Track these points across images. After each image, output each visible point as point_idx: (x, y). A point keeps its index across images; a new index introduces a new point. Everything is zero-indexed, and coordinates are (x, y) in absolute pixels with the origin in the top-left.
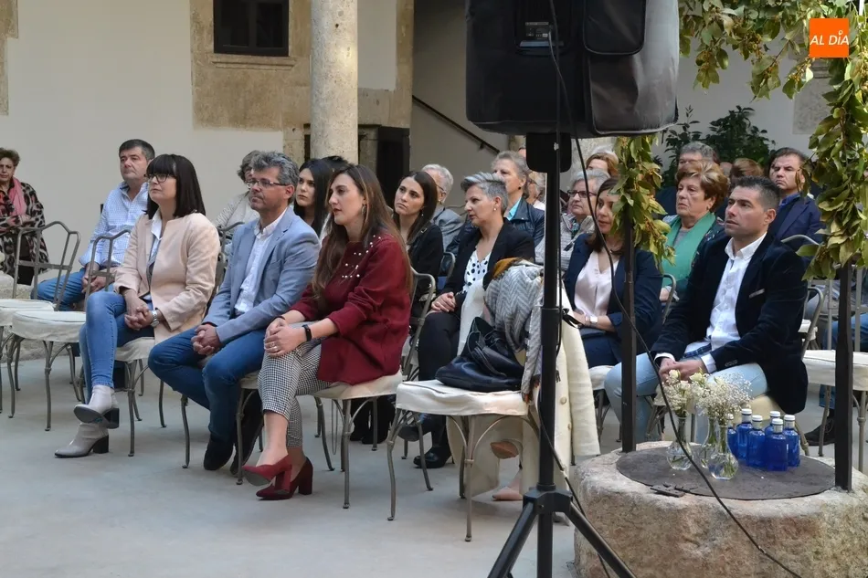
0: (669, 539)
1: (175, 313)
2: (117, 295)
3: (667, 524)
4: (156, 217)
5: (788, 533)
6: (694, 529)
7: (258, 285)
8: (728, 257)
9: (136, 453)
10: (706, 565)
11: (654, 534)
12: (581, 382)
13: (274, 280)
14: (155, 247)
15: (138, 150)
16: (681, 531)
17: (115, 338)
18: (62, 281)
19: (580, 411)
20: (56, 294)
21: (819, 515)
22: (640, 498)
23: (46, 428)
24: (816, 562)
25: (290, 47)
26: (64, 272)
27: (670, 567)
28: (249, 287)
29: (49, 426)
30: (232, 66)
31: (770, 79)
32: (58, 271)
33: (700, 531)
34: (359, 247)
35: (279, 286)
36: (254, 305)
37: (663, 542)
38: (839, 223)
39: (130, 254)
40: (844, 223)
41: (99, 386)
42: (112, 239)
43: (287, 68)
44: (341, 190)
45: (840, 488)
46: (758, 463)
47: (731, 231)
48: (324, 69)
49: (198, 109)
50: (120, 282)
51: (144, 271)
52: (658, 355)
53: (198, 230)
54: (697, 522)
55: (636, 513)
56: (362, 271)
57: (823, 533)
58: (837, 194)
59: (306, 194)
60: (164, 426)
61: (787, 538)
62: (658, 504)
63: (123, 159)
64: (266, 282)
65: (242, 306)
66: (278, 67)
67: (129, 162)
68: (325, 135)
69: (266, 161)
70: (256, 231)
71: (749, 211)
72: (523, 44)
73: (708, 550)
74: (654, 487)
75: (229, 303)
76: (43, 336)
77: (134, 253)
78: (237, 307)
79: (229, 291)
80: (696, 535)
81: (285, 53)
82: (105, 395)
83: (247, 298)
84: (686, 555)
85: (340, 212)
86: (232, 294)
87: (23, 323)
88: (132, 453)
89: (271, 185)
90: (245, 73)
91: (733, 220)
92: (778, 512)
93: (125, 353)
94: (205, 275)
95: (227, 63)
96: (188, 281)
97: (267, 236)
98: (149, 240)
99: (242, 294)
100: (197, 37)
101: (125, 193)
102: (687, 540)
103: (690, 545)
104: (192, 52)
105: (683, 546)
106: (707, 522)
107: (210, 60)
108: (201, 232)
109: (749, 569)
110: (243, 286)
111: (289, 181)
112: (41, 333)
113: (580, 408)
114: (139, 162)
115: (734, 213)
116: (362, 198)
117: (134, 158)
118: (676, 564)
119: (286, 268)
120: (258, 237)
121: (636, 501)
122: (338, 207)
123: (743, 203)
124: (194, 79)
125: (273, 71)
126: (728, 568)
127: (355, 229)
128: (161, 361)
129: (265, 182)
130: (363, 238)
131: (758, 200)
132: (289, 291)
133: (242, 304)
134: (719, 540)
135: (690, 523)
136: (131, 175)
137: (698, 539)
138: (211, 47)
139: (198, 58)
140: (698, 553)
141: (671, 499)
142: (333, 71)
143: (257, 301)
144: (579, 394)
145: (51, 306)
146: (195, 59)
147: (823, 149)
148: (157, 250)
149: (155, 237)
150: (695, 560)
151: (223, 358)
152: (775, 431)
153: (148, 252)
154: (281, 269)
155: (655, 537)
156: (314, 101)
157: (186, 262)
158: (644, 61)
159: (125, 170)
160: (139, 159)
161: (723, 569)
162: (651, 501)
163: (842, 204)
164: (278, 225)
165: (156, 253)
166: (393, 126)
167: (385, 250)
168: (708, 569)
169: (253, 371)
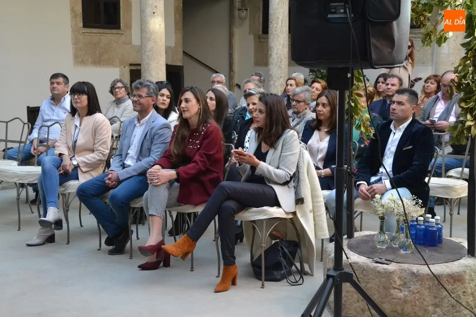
0: (384, 288)
1: (84, 162)
2: (57, 157)
3: (384, 280)
4: (76, 116)
5: (450, 283)
6: (398, 282)
7: (139, 151)
8: (391, 131)
9: (70, 243)
10: (405, 301)
11: (376, 285)
12: (318, 200)
13: (148, 148)
14: (77, 131)
15: (61, 80)
16: (391, 284)
17: (58, 181)
18: (21, 149)
19: (318, 215)
20: (18, 156)
21: (465, 272)
22: (368, 266)
23: (18, 229)
24: (464, 297)
25: (121, 25)
26: (22, 145)
27: (385, 303)
28: (133, 151)
29: (19, 228)
30: (92, 34)
31: (432, 36)
32: (19, 144)
33: (402, 283)
34: (196, 130)
35: (151, 152)
36: (137, 162)
37: (381, 290)
38: (471, 114)
39: (62, 135)
40: (474, 114)
41: (50, 208)
42: (49, 127)
43: (120, 35)
44: (187, 101)
45: (470, 256)
46: (422, 243)
47: (394, 117)
48: (148, 35)
49: (76, 56)
50: (59, 150)
51: (70, 144)
52: (358, 183)
53: (100, 122)
54: (400, 278)
55: (365, 274)
56: (201, 144)
57: (467, 281)
58: (470, 98)
59: (165, 102)
60: (82, 226)
61: (448, 285)
62: (378, 269)
63: (52, 83)
64: (144, 149)
65: (128, 162)
66: (115, 35)
67: (55, 85)
68: (149, 69)
69: (140, 85)
70: (136, 122)
71: (403, 107)
72: (329, 16)
73: (406, 293)
74: (374, 259)
75: (122, 160)
76: (15, 180)
77: (64, 135)
78: (125, 162)
79: (121, 155)
80: (399, 285)
81: (119, 28)
82: (55, 212)
83: (132, 157)
84: (395, 296)
85: (186, 112)
86: (123, 156)
87: (3, 173)
88: (68, 242)
89: (143, 97)
90: (99, 38)
91: (394, 112)
92: (444, 271)
93: (64, 189)
94: (104, 146)
95: (89, 33)
96: (95, 149)
97: (143, 124)
98: (73, 128)
99: (128, 155)
100: (74, 19)
101: (52, 102)
102: (395, 288)
103: (396, 291)
104: (71, 27)
105: (393, 291)
106: (405, 278)
107: (81, 32)
108: (102, 123)
109: (429, 303)
110: (129, 151)
111: (153, 95)
112: (13, 178)
113: (318, 214)
114: (61, 86)
115: (395, 108)
116: (198, 105)
117: (58, 83)
118: (389, 301)
119: (155, 142)
120: (138, 125)
121: (365, 268)
122: (186, 109)
123: (400, 103)
124: (73, 40)
125: (113, 37)
126: (417, 302)
127: (194, 121)
128: (84, 192)
129: (140, 96)
130: (198, 125)
131: (407, 101)
132: (158, 155)
133: (129, 161)
134: (413, 288)
135: (396, 279)
136: (56, 92)
137: (401, 287)
138: (81, 24)
139: (75, 30)
140: (401, 295)
141: (385, 266)
142: (153, 37)
143: (138, 159)
144: (318, 207)
145: (15, 163)
146: (73, 31)
147: (462, 74)
148: (78, 133)
149: (76, 126)
150: (400, 299)
151: (119, 191)
152: (431, 225)
153: (73, 134)
154: (152, 143)
155: (376, 287)
156: (143, 52)
157: (94, 139)
158: (398, 25)
159: (53, 89)
160: (61, 84)
161: (415, 303)
162: (374, 268)
163: (472, 104)
164: (149, 119)
165: (78, 135)
166: (173, 64)
167: (211, 133)
168: (407, 303)
169: (137, 198)
